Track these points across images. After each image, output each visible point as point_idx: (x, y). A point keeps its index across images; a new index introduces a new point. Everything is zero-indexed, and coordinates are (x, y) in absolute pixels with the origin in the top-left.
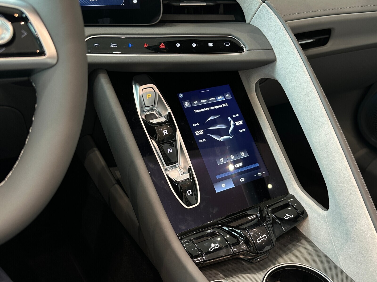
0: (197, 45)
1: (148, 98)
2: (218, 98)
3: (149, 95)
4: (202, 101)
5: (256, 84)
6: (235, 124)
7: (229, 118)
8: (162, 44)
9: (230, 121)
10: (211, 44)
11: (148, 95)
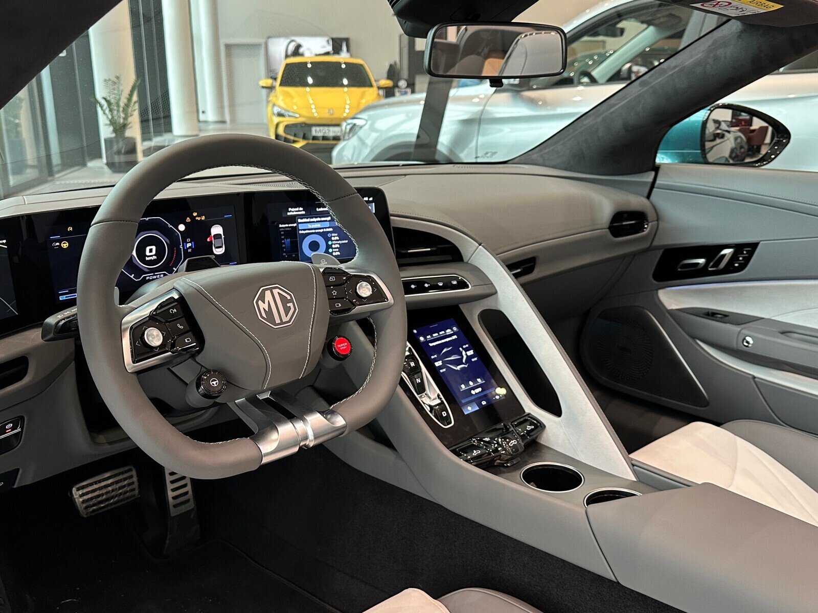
0: (429, 285)
2: (447, 331)
6: (466, 354)
9: (461, 351)
10: (441, 283)
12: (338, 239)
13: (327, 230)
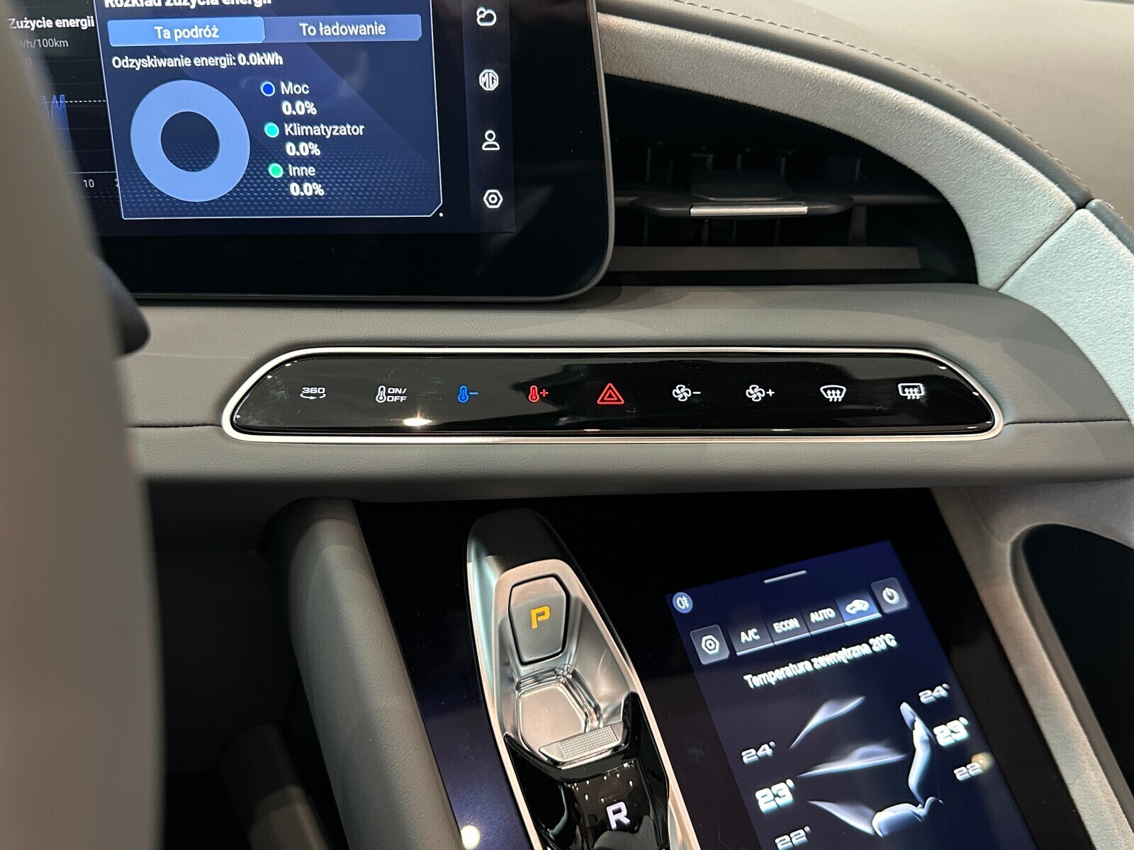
0: (771, 393)
1: (535, 626)
2: (848, 608)
3: (540, 610)
4: (775, 625)
5: (1015, 544)
6: (932, 742)
7: (906, 709)
8: (610, 388)
9: (908, 722)
10: (835, 389)
11: (534, 613)
12: (313, 110)
13: (257, 59)
